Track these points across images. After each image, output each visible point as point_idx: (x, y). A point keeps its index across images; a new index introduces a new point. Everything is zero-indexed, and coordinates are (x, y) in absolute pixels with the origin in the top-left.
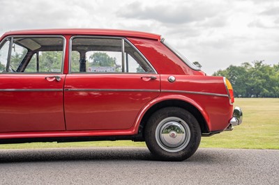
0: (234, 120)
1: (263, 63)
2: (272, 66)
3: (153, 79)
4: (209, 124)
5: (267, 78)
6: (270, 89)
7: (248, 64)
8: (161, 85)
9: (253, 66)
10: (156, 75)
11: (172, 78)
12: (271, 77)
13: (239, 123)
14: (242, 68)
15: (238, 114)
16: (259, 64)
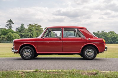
0: (105, 49)
1: (104, 31)
2: (107, 33)
3: (85, 39)
4: (99, 51)
5: (106, 36)
6: (107, 40)
7: (99, 32)
8: (87, 40)
9: (101, 32)
10: (85, 38)
11: (90, 39)
12: (107, 36)
13: (107, 50)
14: (97, 33)
15: (106, 48)
16: (103, 32)
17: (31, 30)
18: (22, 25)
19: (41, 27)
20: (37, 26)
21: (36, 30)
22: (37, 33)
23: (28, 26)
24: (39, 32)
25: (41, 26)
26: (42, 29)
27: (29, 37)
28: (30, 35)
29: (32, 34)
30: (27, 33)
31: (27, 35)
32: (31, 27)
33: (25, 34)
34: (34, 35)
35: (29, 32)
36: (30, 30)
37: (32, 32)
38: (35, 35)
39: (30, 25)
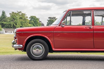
17: (14, 18)
18: (3, 13)
19: (25, 16)
20: (20, 14)
21: (20, 19)
22: (21, 22)
23: (10, 14)
24: (23, 21)
25: (25, 14)
26: (27, 17)
27: (12, 26)
28: (13, 24)
29: (15, 23)
30: (10, 22)
31: (10, 25)
32: (13, 15)
33: (7, 23)
34: (17, 24)
35: (12, 20)
36: (12, 19)
37: (15, 20)
38: (19, 25)
39: (13, 12)
